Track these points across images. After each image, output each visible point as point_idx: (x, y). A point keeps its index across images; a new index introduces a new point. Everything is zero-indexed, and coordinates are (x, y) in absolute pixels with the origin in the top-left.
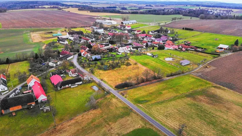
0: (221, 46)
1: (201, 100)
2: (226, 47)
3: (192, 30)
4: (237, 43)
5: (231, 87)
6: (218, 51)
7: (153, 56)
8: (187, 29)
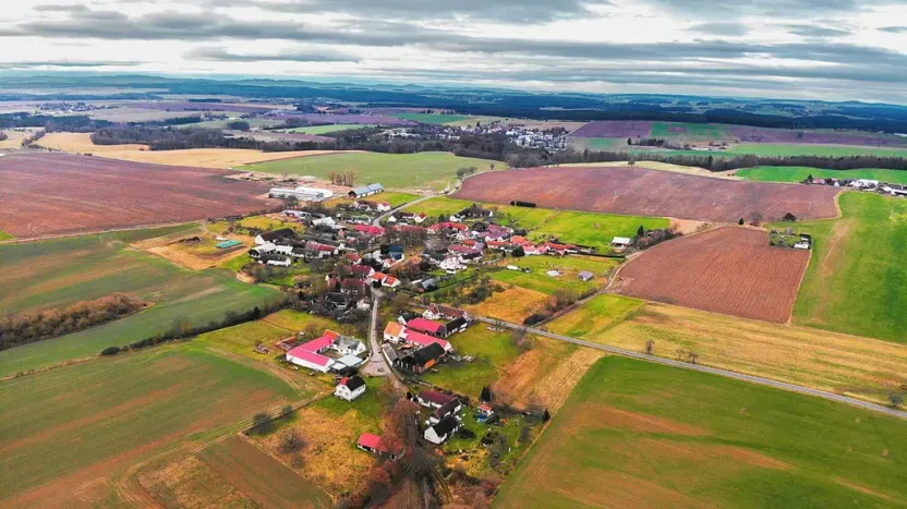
0: (617, 240)
1: (645, 322)
2: (626, 241)
3: (533, 206)
4: (641, 232)
5: (670, 302)
6: (618, 249)
7: (523, 270)
8: (520, 204)
